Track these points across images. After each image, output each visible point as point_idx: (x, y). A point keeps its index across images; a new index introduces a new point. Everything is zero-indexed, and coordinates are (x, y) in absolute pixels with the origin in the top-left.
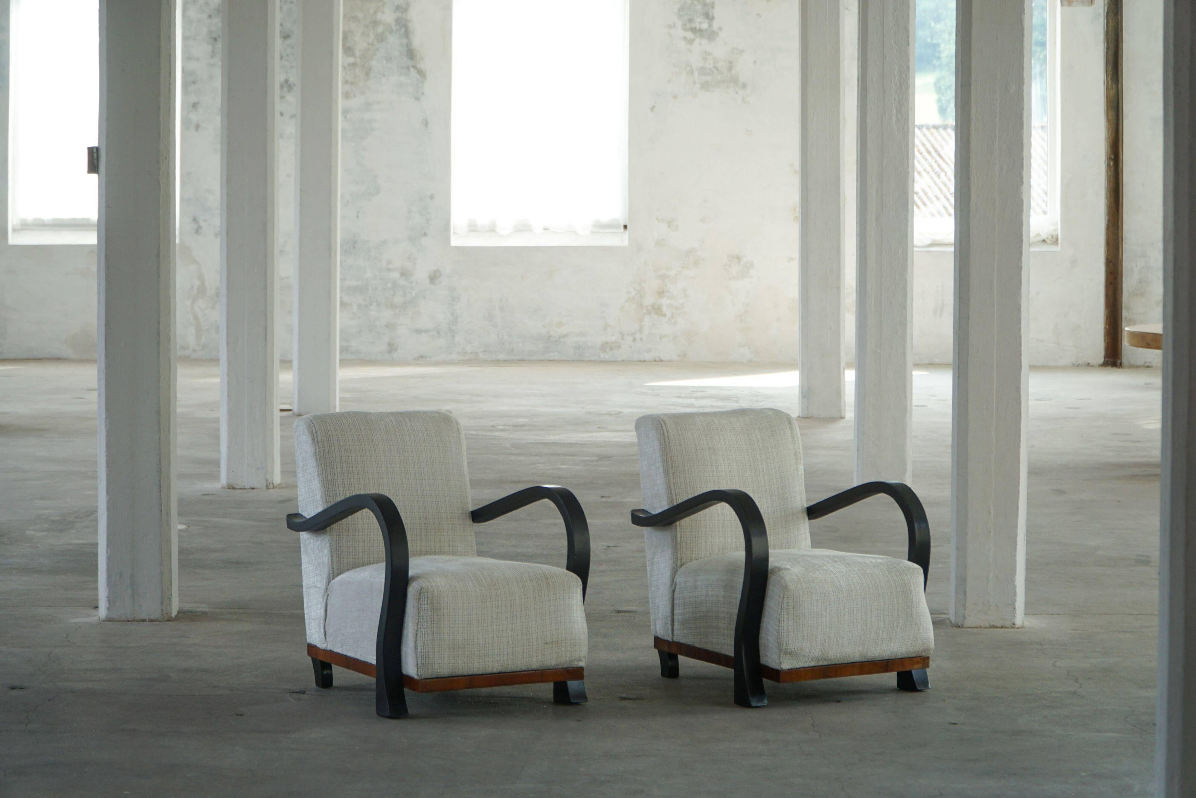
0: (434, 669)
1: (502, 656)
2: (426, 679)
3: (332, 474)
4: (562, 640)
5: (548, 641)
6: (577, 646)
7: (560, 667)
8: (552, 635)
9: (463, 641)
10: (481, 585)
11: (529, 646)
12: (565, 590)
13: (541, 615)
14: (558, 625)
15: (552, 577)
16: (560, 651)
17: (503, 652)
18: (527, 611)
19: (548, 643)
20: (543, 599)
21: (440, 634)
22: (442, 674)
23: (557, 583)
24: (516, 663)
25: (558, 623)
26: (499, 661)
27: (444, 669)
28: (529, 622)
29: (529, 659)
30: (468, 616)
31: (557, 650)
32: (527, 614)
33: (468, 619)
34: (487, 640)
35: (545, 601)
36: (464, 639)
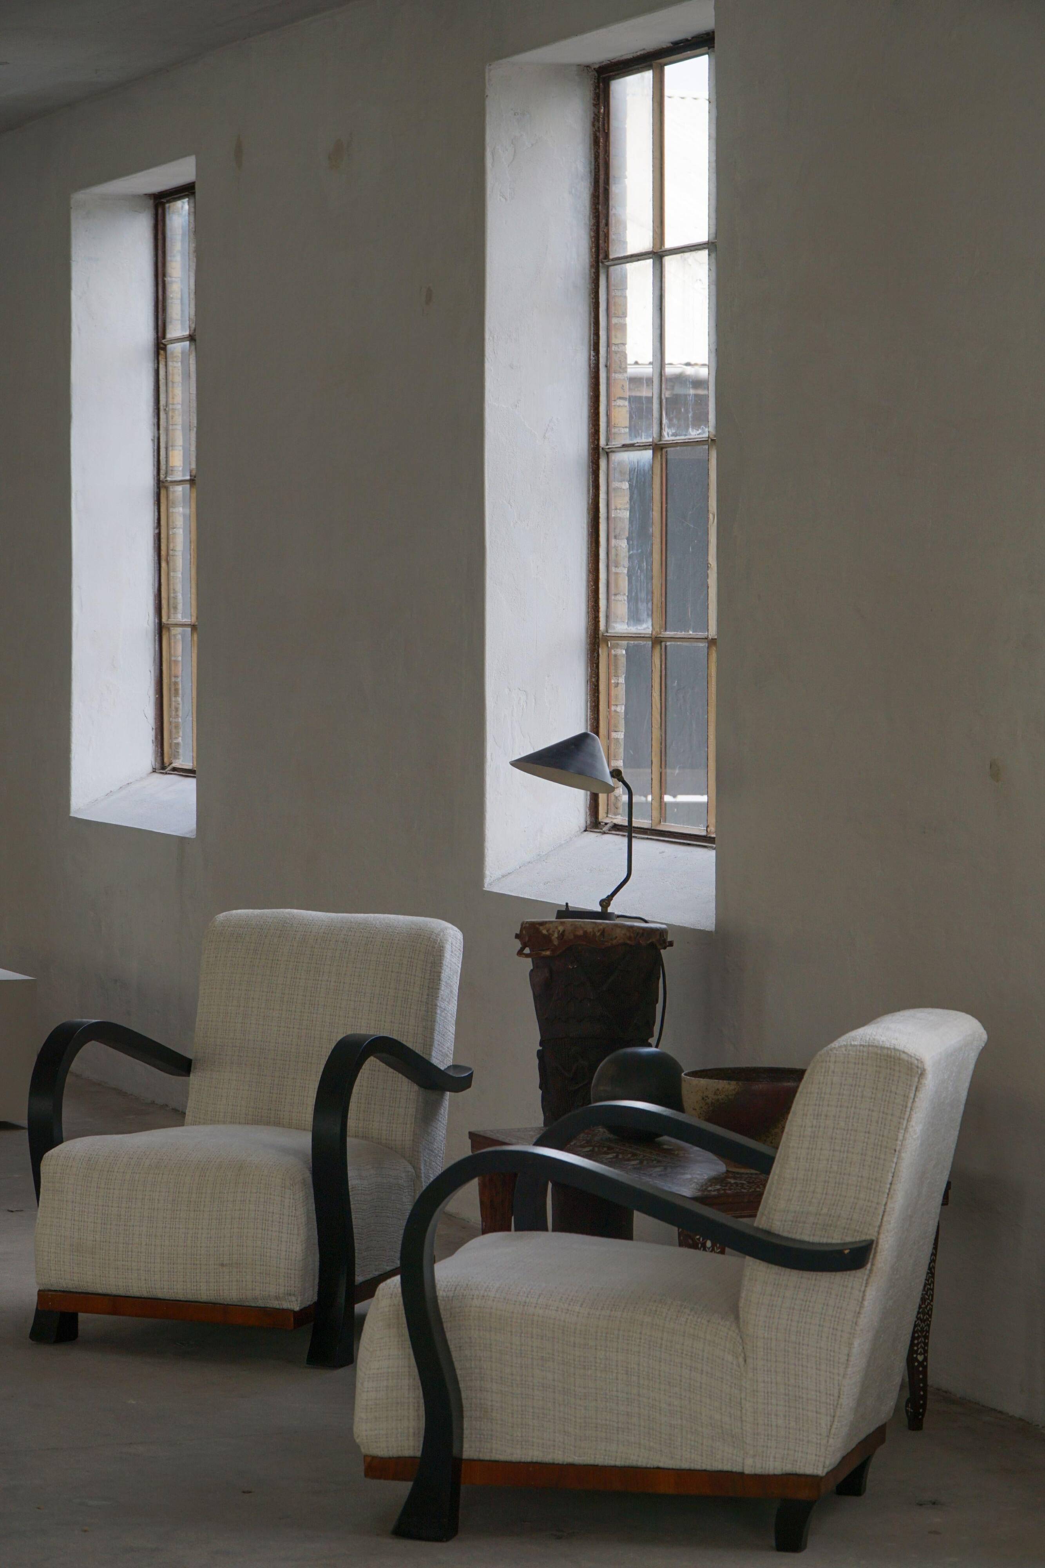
1: (152, 1273)
4: (246, 1264)
5: (225, 1262)
8: (232, 1254)
11: (194, 1264)
14: (243, 1240)
16: (244, 1280)
17: (155, 1267)
19: (225, 1264)
24: (175, 1287)
25: (243, 1237)
28: (198, 1229)
29: (195, 1284)
30: (104, 1207)
31: (238, 1276)
32: (198, 1217)
33: (104, 1211)
34: (130, 1246)
35: (227, 1201)
36: (95, 1241)
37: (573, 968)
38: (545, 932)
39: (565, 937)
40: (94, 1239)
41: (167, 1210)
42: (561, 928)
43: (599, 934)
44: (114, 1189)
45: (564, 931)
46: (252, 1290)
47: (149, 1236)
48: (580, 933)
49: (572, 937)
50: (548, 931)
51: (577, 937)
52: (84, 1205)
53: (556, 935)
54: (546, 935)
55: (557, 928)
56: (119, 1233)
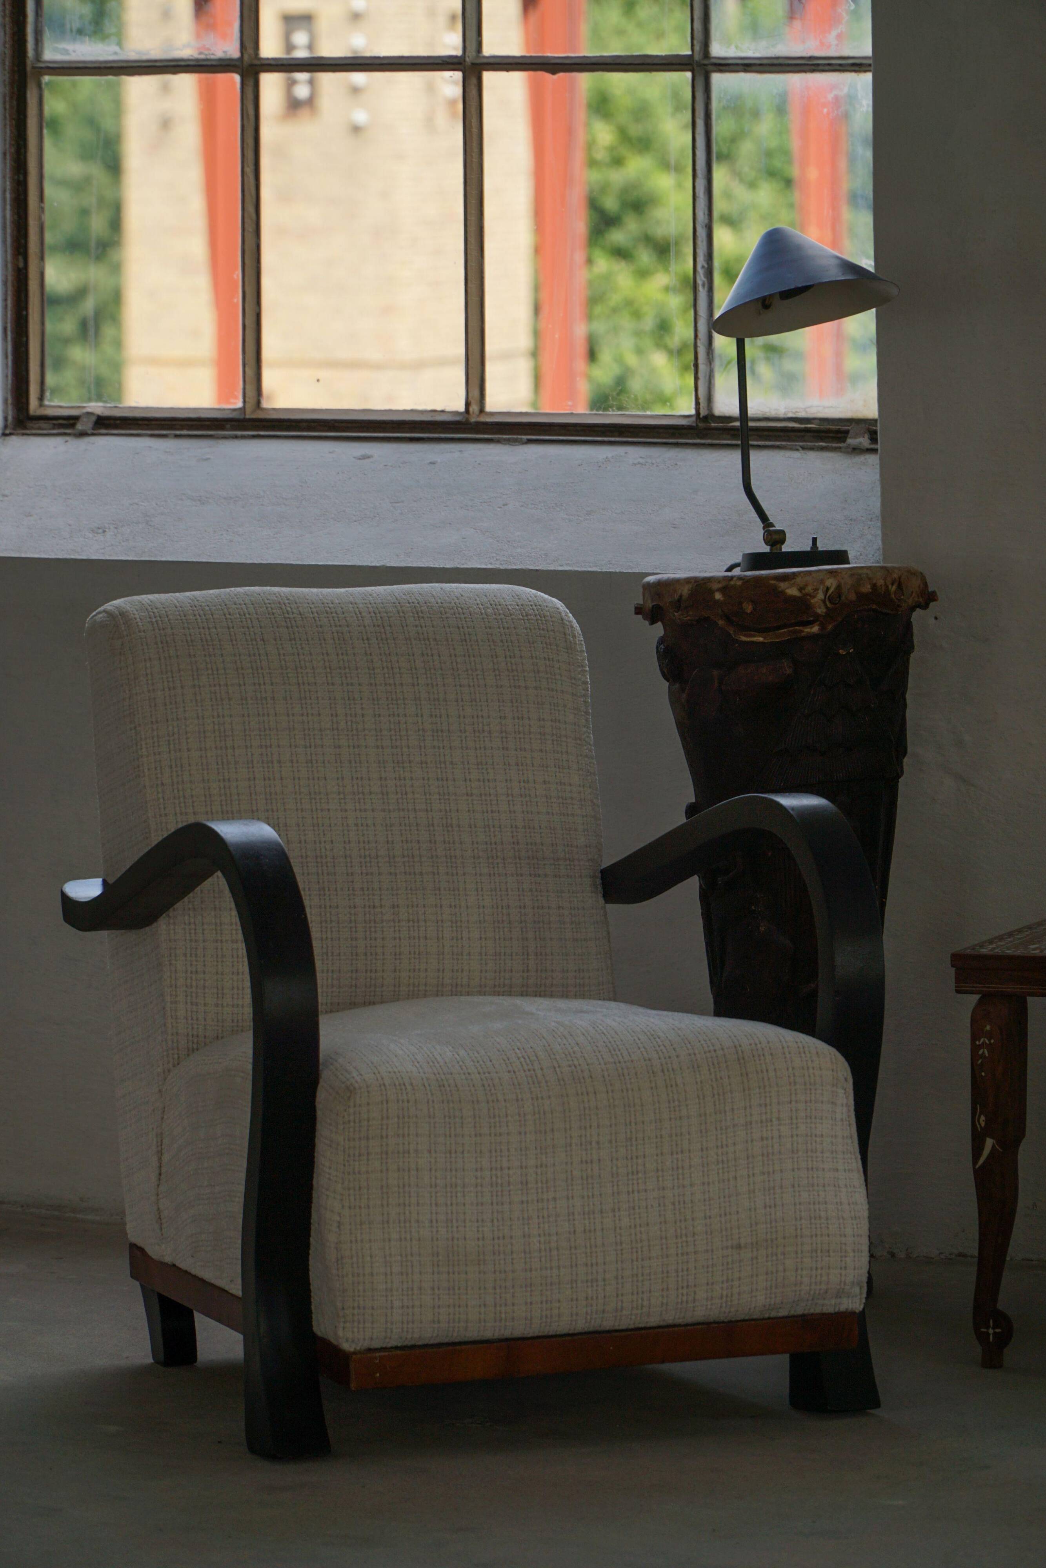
0: (392, 1323)
1: (601, 1283)
2: (370, 1350)
3: (176, 766)
4: (784, 1238)
5: (743, 1241)
6: (832, 1254)
7: (783, 1313)
8: (756, 1224)
9: (481, 1243)
10: (539, 1083)
11: (682, 1254)
12: (796, 1094)
13: (721, 1166)
14: (774, 1194)
15: (759, 1056)
16: (781, 1268)
17: (605, 1271)
18: (680, 1156)
19: (742, 1245)
20: (728, 1118)
21: (408, 1225)
22: (416, 1336)
23: (772, 1074)
24: (646, 1303)
25: (774, 1188)
26: (592, 1298)
27: (421, 1322)
28: (684, 1186)
29: (685, 1291)
30: (494, 1172)
31: (770, 1263)
32: (680, 1164)
33: (494, 1179)
34: (554, 1238)
35: (734, 1126)
36: (483, 1238)
37: (848, 653)
38: (793, 592)
39: (843, 598)
40: (481, 1236)
41: (617, 1159)
42: (831, 583)
43: (894, 588)
44: (508, 1134)
45: (839, 587)
46: (796, 1285)
47: (589, 1213)
48: (866, 588)
49: (853, 597)
50: (801, 590)
51: (861, 596)
52: (454, 1172)
53: (820, 596)
54: (799, 598)
55: (822, 582)
56: (529, 1218)
